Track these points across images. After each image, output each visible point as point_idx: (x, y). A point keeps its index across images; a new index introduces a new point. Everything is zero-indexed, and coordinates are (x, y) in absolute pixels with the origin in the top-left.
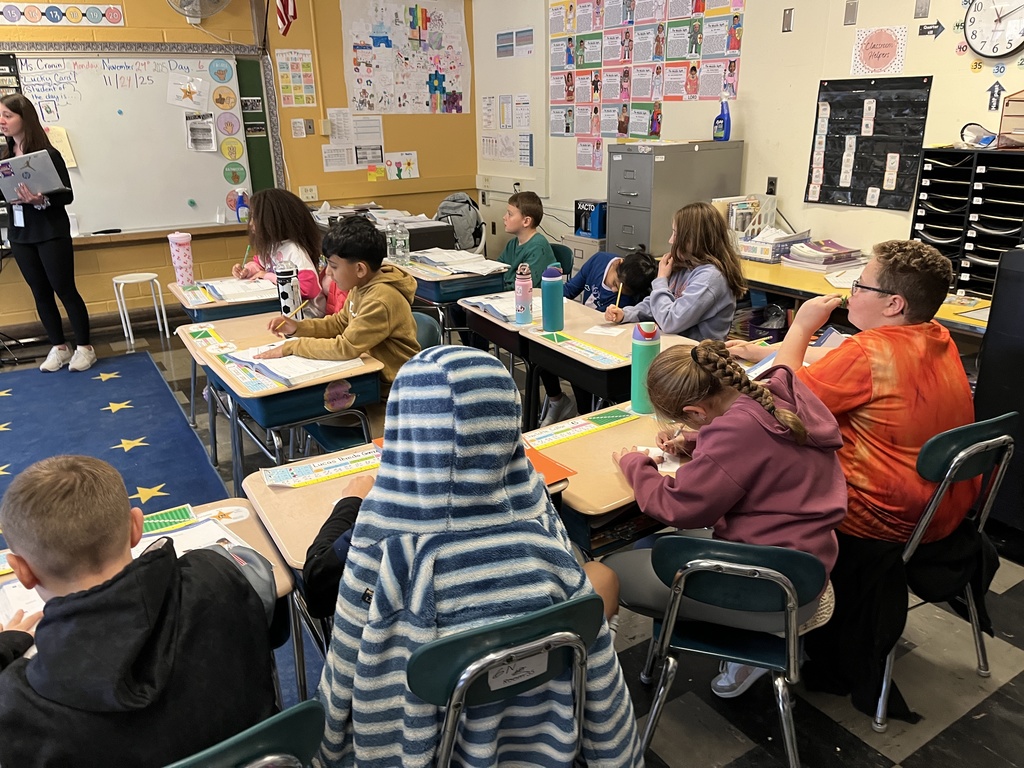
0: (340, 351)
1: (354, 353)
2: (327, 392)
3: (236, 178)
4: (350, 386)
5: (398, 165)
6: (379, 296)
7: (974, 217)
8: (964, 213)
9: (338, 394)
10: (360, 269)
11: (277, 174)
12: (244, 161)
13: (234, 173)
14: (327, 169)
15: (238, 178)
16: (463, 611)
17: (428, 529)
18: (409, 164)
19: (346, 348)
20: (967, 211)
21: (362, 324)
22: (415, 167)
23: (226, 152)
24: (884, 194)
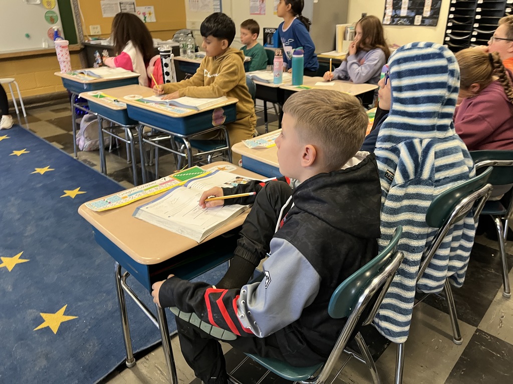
0: (215, 93)
1: (222, 94)
2: (214, 115)
3: (52, 20)
4: (223, 112)
5: (144, 14)
6: (234, 60)
7: (476, 25)
8: (471, 23)
9: (218, 116)
10: (224, 44)
11: (76, 18)
12: (56, 10)
13: (51, 17)
14: (105, 16)
15: (54, 20)
16: (444, 179)
17: (427, 137)
18: (150, 14)
19: (218, 90)
20: (473, 22)
21: (225, 77)
22: (153, 15)
23: (45, 5)
24: (424, 18)
